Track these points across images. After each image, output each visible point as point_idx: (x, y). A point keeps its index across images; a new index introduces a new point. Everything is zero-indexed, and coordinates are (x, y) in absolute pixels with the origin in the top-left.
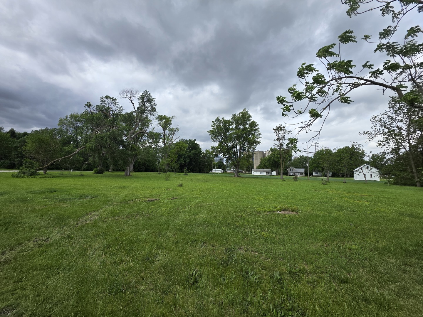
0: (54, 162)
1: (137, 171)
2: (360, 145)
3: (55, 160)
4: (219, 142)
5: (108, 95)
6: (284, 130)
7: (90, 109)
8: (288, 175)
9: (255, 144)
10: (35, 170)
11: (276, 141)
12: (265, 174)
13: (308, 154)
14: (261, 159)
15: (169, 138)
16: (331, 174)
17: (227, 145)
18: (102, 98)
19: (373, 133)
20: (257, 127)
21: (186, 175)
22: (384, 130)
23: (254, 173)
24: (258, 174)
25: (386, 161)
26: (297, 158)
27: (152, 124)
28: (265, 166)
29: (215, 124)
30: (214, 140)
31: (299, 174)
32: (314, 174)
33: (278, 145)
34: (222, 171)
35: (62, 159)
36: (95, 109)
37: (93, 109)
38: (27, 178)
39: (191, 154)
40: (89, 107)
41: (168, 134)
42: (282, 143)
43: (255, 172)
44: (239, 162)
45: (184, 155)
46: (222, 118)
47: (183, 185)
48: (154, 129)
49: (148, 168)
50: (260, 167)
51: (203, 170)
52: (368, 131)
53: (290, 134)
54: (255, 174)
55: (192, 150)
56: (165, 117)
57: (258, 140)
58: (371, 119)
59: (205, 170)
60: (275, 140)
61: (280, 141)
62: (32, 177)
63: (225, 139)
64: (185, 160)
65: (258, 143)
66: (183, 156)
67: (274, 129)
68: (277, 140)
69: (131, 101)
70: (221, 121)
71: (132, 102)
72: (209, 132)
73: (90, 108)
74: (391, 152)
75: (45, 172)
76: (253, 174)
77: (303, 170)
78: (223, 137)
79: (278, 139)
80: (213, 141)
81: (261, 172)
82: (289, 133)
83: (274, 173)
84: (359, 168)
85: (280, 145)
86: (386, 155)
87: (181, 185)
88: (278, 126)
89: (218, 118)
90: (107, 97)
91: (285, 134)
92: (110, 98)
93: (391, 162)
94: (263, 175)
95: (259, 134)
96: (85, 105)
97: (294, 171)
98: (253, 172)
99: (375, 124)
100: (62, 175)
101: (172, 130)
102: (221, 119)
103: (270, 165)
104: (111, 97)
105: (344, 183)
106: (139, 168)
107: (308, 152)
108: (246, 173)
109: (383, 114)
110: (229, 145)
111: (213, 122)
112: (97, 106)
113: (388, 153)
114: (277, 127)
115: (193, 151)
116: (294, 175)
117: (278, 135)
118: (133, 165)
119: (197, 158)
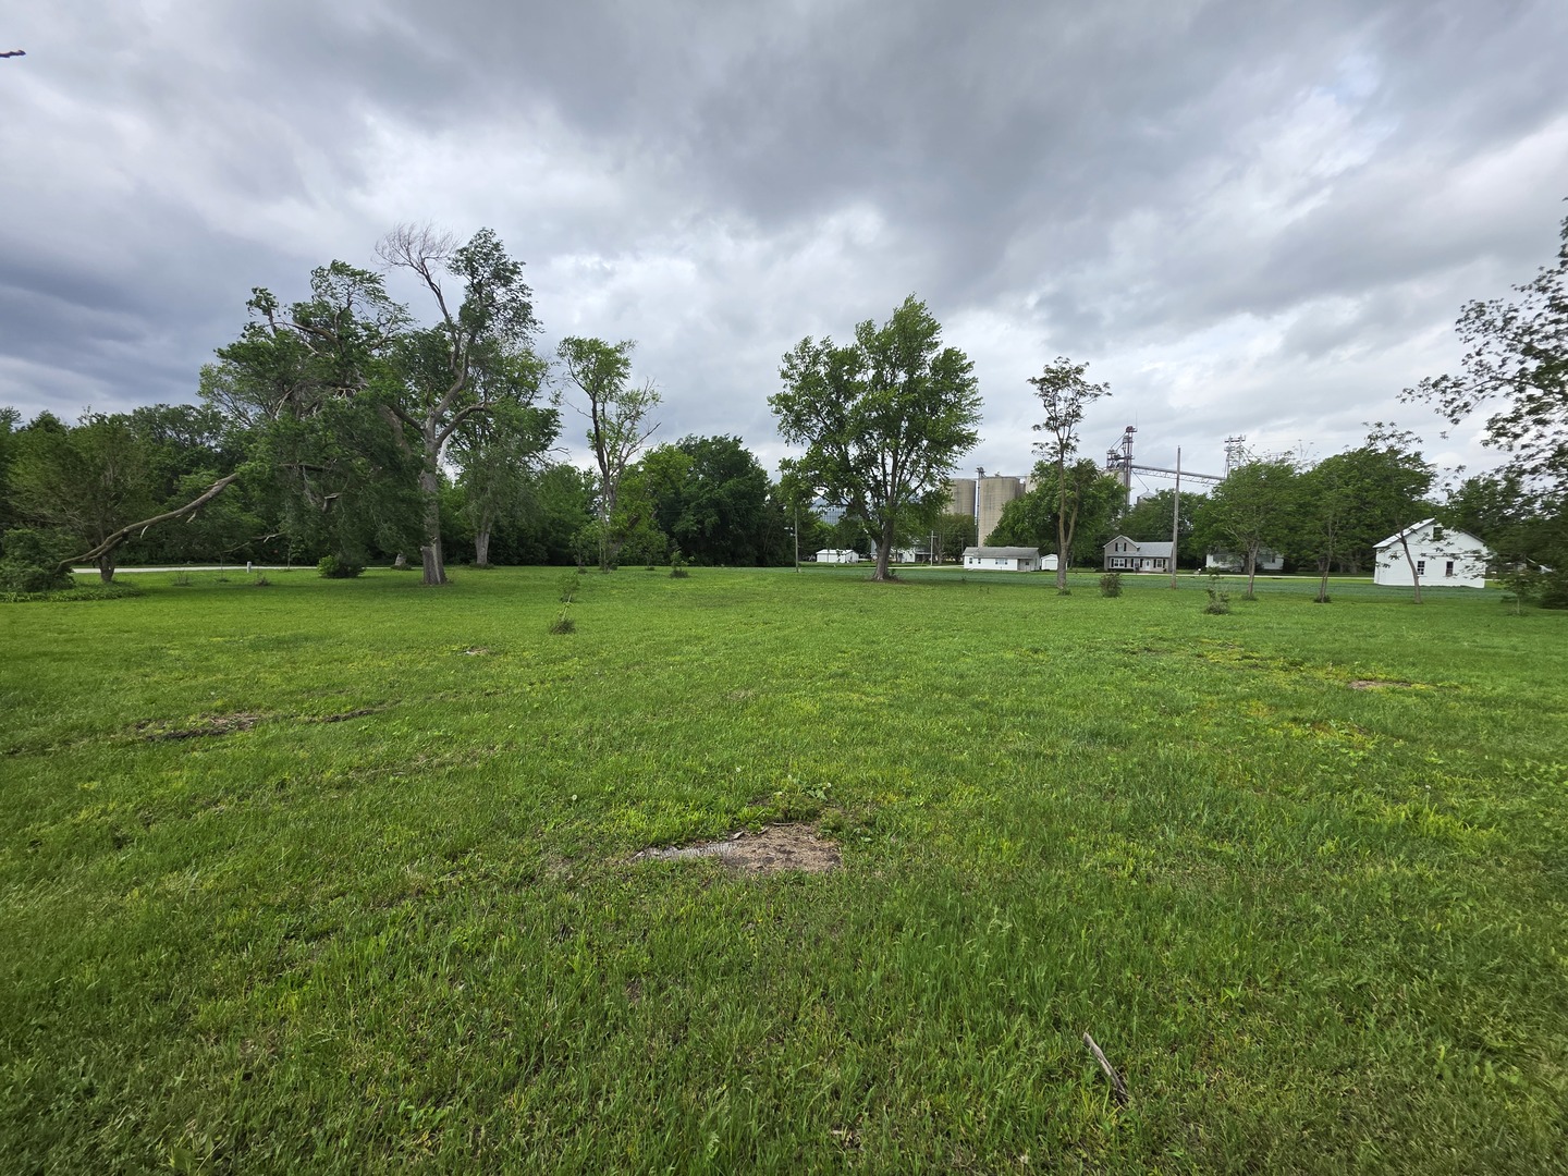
0: (125, 536)
1: (516, 562)
2: (1408, 437)
3: (125, 530)
4: (814, 442)
5: (341, 260)
6: (1076, 381)
7: (271, 318)
8: (1106, 568)
9: (955, 448)
10: (50, 569)
11: (1044, 431)
12: (1012, 565)
13: (1178, 479)
14: (1006, 510)
15: (619, 431)
16: (1279, 563)
17: (845, 456)
18: (319, 273)
19: (1469, 383)
20: (968, 376)
21: (678, 575)
22: (1525, 365)
23: (971, 562)
24: (988, 564)
25: (1522, 505)
26: (1149, 500)
27: (551, 379)
28: (1014, 534)
29: (793, 367)
30: (793, 432)
31: (1151, 562)
32: (1210, 562)
33: (1052, 448)
34: (855, 556)
35: (152, 526)
36: (291, 322)
37: (284, 319)
38: (15, 601)
39: (720, 493)
40: (267, 311)
41: (619, 416)
42: (1069, 437)
43: (974, 560)
44: (890, 522)
45: (694, 497)
46: (823, 342)
47: (576, 626)
48: (557, 396)
49: (558, 549)
50: (996, 540)
51: (771, 554)
52: (1445, 378)
53: (1103, 398)
54: (975, 565)
55: (728, 476)
56: (595, 345)
57: (969, 428)
58: (1459, 321)
59: (780, 553)
60: (1038, 426)
61: (1061, 432)
62: (35, 599)
63: (838, 431)
64: (700, 517)
65: (968, 440)
66: (693, 504)
67: (1033, 381)
68: (1047, 424)
69: (428, 278)
70: (818, 354)
71: (431, 284)
72: (773, 403)
73: (270, 314)
74: (1552, 465)
75: (107, 574)
76: (967, 565)
77: (1167, 549)
78: (828, 422)
79: (1053, 423)
80: (786, 437)
81: (998, 558)
82: (1096, 395)
83: (1050, 562)
84: (1393, 538)
85: (1058, 447)
86: (1526, 478)
87: (566, 627)
88: (1054, 367)
89: (806, 342)
90: (338, 268)
91: (1082, 400)
92: (354, 274)
93: (1547, 506)
94: (1004, 568)
95: (973, 404)
96: (250, 303)
97: (1131, 552)
98: (967, 559)
99: (1479, 340)
100: (187, 584)
101: (632, 399)
102: (816, 344)
103: (1033, 531)
104: (358, 269)
105: (1318, 601)
106: (522, 551)
107: (1179, 473)
108: (944, 563)
109: (1530, 287)
110: (853, 451)
111: (788, 357)
112: (299, 305)
113: (1535, 470)
114: (1048, 370)
115: (731, 482)
116: (1129, 566)
117: (1054, 405)
118: (487, 542)
119: (747, 510)
